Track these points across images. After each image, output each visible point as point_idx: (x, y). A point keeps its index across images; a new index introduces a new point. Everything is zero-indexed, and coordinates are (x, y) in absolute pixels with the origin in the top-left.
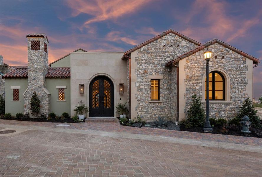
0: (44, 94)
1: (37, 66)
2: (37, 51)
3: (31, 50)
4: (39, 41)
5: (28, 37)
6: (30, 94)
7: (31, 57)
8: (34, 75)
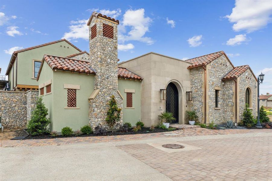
0: (119, 99)
1: (111, 60)
2: (110, 40)
3: (103, 37)
4: (113, 27)
5: (100, 16)
6: (102, 98)
7: (103, 47)
8: (107, 71)
